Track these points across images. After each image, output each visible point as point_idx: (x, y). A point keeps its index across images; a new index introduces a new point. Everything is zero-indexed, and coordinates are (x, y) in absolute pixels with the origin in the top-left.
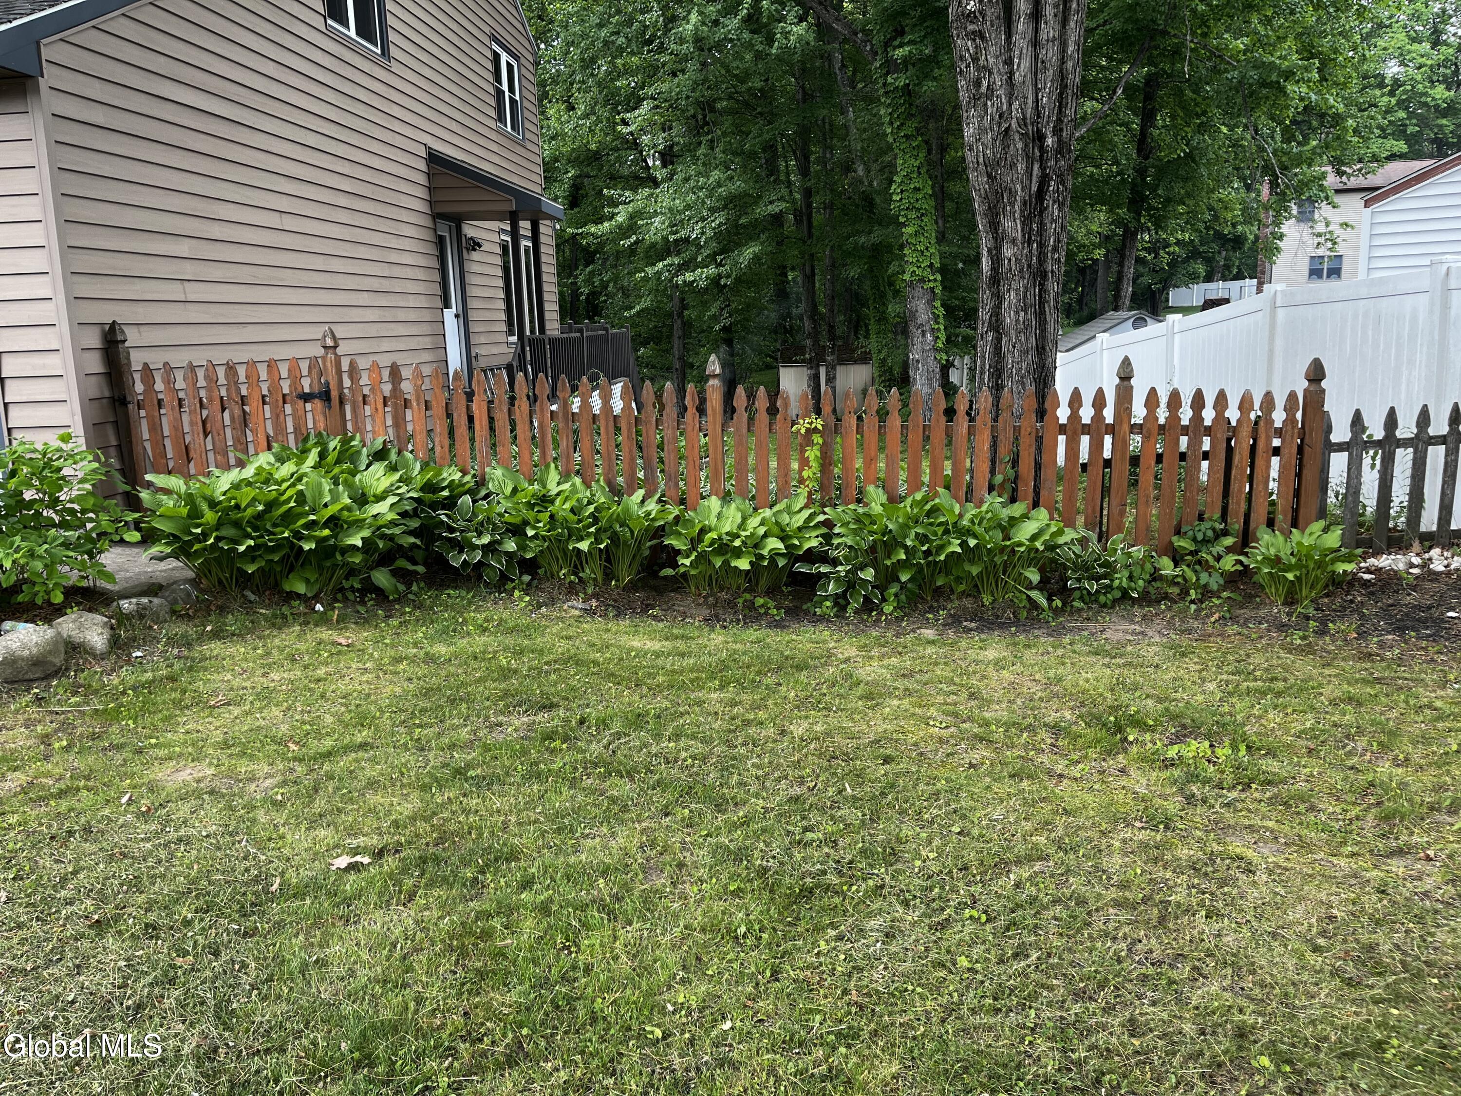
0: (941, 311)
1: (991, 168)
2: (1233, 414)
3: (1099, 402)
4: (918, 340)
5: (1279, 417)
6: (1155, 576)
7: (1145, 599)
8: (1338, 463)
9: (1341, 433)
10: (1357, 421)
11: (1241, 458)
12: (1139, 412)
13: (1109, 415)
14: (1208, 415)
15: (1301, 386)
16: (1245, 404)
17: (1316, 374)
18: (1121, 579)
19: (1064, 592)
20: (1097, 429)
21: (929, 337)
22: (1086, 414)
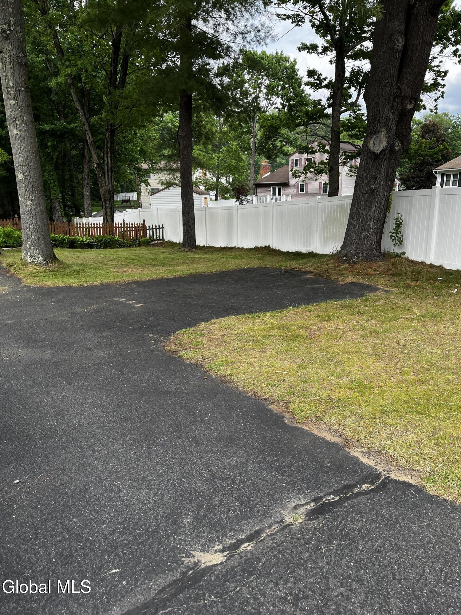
0: (62, 206)
1: (104, 195)
2: (136, 226)
3: (121, 224)
4: (57, 214)
5: (141, 226)
6: (130, 244)
7: (129, 246)
8: (148, 231)
9: (148, 228)
10: (149, 226)
11: (137, 231)
12: (126, 225)
13: (122, 226)
14: (133, 226)
15: (143, 222)
16: (137, 224)
17: (144, 221)
18: (126, 244)
19: (121, 246)
20: (121, 227)
21: (60, 213)
22: (120, 226)
